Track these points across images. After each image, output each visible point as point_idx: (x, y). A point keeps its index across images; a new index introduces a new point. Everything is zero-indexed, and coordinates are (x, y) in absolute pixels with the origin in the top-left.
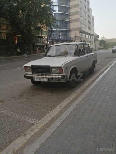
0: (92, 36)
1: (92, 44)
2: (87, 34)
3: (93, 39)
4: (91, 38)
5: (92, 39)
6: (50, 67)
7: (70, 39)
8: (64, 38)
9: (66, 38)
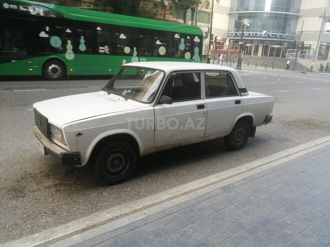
6: (49, 122)
7: (292, 37)
8: (273, 35)
9: (281, 36)
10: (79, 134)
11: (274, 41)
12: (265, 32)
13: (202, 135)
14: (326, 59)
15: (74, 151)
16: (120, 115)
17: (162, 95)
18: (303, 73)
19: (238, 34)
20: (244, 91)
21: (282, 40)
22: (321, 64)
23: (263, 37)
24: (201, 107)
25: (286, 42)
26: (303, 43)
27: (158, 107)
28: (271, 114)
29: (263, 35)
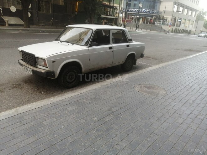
0: (194, 12)
1: (192, 24)
2: (186, 8)
3: (195, 17)
4: (191, 15)
5: (193, 16)
6: (35, 56)
7: (158, 13)
8: (148, 11)
9: (152, 12)
10: (54, 62)
11: (148, 15)
12: (144, 9)
13: (111, 63)
14: (175, 26)
15: (52, 70)
16: (73, 52)
17: (92, 42)
18: (165, 33)
19: (129, 10)
20: (130, 40)
21: (153, 14)
22: (172, 29)
23: (143, 13)
24: (111, 48)
25: (154, 15)
26: (163, 16)
27: (90, 48)
28: (143, 53)
29: (143, 11)
